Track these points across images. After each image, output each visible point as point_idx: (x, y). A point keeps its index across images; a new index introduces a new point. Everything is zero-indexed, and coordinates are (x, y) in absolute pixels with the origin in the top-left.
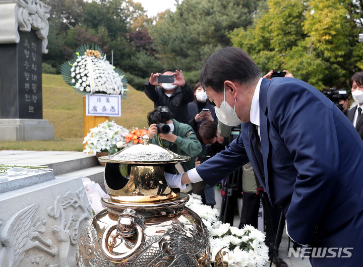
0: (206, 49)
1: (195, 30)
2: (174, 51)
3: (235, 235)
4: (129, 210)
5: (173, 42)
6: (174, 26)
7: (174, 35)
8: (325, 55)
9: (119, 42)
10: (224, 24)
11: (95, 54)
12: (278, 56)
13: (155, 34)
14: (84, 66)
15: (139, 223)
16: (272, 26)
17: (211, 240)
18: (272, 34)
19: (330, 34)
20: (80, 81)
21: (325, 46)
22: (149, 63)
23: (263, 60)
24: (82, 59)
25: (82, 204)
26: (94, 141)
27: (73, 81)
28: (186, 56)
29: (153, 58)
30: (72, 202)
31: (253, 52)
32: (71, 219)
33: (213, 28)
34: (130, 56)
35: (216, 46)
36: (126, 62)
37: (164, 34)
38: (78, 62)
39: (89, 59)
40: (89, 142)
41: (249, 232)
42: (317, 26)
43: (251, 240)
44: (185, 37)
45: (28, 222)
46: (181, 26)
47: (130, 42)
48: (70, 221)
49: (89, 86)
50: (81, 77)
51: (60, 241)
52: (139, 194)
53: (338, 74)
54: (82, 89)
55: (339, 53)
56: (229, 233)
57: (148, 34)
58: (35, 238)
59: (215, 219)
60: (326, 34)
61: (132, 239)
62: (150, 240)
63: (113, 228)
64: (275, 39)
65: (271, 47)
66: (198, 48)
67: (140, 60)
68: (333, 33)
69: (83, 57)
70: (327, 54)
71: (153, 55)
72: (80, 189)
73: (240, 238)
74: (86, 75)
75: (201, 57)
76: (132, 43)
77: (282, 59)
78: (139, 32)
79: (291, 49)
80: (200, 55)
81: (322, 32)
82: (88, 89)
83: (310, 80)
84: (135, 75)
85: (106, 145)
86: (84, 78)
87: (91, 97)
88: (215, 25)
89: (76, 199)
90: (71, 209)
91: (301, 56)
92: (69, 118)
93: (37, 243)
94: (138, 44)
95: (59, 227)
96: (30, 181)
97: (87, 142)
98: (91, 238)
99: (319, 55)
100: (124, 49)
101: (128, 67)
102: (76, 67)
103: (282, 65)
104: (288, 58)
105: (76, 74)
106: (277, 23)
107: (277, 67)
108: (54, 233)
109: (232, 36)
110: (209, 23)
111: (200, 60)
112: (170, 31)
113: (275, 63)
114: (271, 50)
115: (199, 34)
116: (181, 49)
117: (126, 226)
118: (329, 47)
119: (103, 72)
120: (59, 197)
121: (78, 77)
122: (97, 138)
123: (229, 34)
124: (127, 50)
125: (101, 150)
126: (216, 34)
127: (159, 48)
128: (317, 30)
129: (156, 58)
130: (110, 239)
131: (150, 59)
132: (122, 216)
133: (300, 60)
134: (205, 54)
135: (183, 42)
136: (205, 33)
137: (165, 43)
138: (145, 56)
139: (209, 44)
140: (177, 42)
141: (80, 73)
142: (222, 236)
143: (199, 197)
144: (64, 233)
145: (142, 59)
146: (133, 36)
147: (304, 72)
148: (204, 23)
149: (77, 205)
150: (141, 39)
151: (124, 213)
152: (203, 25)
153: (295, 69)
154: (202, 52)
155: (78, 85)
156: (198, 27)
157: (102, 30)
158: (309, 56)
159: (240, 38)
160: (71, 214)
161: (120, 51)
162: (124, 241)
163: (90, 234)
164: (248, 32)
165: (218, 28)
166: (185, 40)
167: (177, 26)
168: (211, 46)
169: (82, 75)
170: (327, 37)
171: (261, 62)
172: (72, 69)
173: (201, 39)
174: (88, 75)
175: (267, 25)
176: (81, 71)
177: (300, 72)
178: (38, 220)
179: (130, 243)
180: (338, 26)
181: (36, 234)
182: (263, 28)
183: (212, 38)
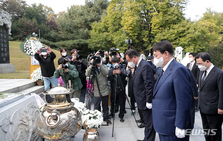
0: (81, 30)
1: (76, 22)
2: (67, 30)
3: (91, 114)
4: (54, 110)
5: (66, 27)
6: (67, 19)
7: (67, 24)
8: (130, 35)
9: (42, 26)
10: (89, 20)
11: (34, 39)
12: (111, 35)
13: (59, 23)
14: (29, 44)
15: (58, 114)
16: (109, 22)
17: (82, 116)
18: (109, 25)
19: (132, 27)
20: (28, 51)
21: (130, 31)
22: (56, 35)
23: (105, 36)
24: (29, 41)
25: (35, 106)
26: (35, 75)
27: (25, 50)
28: (72, 33)
29: (58, 33)
30: (32, 105)
31: (101, 32)
32: (32, 112)
33: (84, 21)
34: (47, 32)
35: (85, 29)
36: (45, 35)
37: (63, 23)
38: (27, 43)
39: (32, 41)
40: (33, 76)
41: (96, 112)
42: (126, 23)
43: (97, 115)
44: (72, 25)
45: (18, 115)
46: (70, 20)
47: (47, 26)
48: (32, 113)
49: (32, 53)
50: (28, 49)
51: (29, 120)
52: (57, 104)
53: (135, 42)
54: (29, 54)
55: (136, 34)
56: (89, 113)
57: (55, 22)
58: (21, 120)
59: (84, 107)
60: (130, 27)
61: (56, 119)
62: (62, 120)
63: (49, 116)
64: (110, 27)
65: (108, 31)
66: (77, 29)
67: (52, 34)
68: (133, 26)
69: (29, 40)
70: (130, 34)
71: (58, 32)
72: (34, 100)
73: (93, 114)
74: (30, 48)
75: (79, 33)
76: (48, 26)
77: (113, 36)
78: (51, 21)
79: (116, 32)
80: (78, 32)
81: (128, 26)
82: (32, 54)
83: (124, 45)
84: (50, 41)
85: (40, 77)
86: (30, 49)
87: (33, 57)
88: (85, 20)
89: (33, 104)
90: (32, 108)
91: (120, 35)
92: (21, 61)
93: (21, 122)
94: (51, 27)
95: (28, 115)
96: (16, 99)
97: (32, 76)
98: (42, 120)
99: (128, 34)
100: (45, 29)
101: (46, 37)
102: (26, 44)
103: (113, 38)
104: (115, 36)
105: (26, 48)
106: (110, 21)
107: (111, 39)
108: (27, 117)
109: (92, 25)
110: (82, 19)
111: (79, 34)
112: (65, 22)
113: (110, 37)
114: (108, 32)
115: (78, 24)
116: (70, 30)
117: (54, 116)
118: (131, 32)
119: (38, 46)
120: (27, 104)
121: (27, 49)
122: (37, 75)
123: (91, 24)
124: (46, 30)
125: (38, 79)
126: (85, 24)
127: (60, 29)
128: (126, 25)
129: (59, 33)
130: (49, 120)
131: (57, 34)
132: (52, 112)
133: (120, 37)
134: (80, 32)
135: (71, 27)
136: (80, 24)
137: (63, 27)
138: (54, 32)
139: (82, 28)
140: (68, 27)
141: (28, 47)
142: (87, 114)
143: (78, 99)
144: (30, 117)
145: (53, 34)
146: (49, 23)
147: (122, 42)
148: (80, 19)
149: (33, 106)
150: (52, 24)
151: (53, 111)
152: (79, 20)
153: (118, 41)
154: (79, 32)
155: (27, 52)
156: (78, 20)
157: (34, 20)
158: (123, 35)
159: (95, 26)
160: (32, 110)
161: (43, 30)
162: (53, 120)
163: (41, 119)
164: (98, 24)
165: (86, 21)
166: (72, 26)
167: (68, 19)
168: (83, 29)
169: (29, 48)
170: (131, 28)
171: (104, 37)
172: (25, 46)
173: (79, 26)
174: (31, 48)
175: (106, 21)
176: (29, 46)
177: (120, 42)
178: (21, 114)
179: (55, 121)
180: (135, 23)
181: (21, 119)
182: (105, 22)
183: (83, 25)
